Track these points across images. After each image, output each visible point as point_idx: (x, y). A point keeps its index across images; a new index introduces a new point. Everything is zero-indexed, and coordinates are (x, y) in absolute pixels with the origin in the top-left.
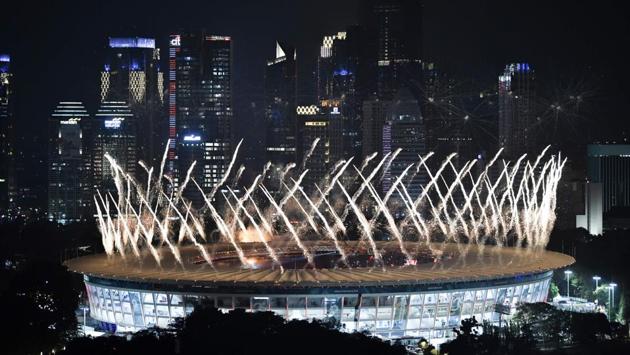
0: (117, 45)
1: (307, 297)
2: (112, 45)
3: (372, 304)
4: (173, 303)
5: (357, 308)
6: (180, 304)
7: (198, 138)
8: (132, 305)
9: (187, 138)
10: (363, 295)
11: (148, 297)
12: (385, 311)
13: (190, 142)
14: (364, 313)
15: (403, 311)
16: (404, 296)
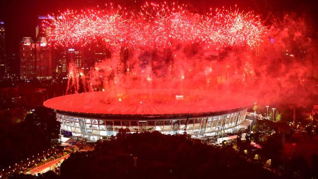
0: (41, 18)
1: (164, 120)
2: (39, 18)
3: (191, 122)
4: (100, 123)
5: (186, 124)
6: (103, 124)
7: (73, 50)
8: (80, 124)
9: (69, 50)
10: (189, 119)
11: (88, 121)
12: (197, 125)
13: (71, 51)
14: (189, 126)
15: (204, 125)
16: (205, 118)
